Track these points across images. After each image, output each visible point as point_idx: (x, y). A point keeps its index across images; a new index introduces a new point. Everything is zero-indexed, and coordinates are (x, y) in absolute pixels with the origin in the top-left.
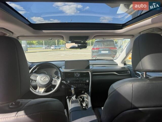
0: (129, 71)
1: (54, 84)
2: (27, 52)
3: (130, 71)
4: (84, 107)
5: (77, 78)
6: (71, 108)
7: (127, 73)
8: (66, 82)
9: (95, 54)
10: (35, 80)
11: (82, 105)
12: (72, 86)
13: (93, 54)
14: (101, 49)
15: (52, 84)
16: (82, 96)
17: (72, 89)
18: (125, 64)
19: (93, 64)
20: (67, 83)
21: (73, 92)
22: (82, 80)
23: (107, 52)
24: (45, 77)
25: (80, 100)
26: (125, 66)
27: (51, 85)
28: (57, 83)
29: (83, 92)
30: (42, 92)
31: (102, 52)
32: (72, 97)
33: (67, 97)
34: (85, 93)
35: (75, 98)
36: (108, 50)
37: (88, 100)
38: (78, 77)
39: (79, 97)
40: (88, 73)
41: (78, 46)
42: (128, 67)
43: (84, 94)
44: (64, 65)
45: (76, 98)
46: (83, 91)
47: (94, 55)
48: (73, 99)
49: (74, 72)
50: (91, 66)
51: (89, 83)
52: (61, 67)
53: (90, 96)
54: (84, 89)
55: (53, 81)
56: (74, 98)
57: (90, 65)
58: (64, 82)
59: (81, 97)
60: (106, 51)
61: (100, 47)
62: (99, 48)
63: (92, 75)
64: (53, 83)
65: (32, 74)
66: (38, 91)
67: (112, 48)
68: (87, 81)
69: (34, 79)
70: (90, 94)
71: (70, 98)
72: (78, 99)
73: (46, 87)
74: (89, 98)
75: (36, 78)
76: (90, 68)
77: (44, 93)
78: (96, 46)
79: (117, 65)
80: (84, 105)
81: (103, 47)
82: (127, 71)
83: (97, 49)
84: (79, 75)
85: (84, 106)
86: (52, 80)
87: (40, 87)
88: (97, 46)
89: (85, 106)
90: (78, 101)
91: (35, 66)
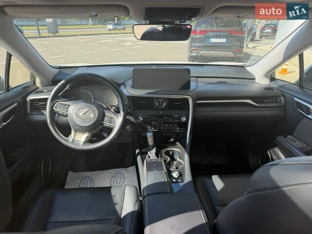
0: (282, 97)
1: (108, 126)
2: (57, 34)
3: (284, 97)
4: (174, 180)
5: (160, 111)
6: (146, 185)
7: (276, 102)
8: (136, 118)
9: (196, 44)
10: (65, 114)
11: (169, 173)
12: (149, 127)
13: (193, 44)
14: (211, 34)
15: (105, 125)
16: (169, 149)
17: (149, 135)
18: (273, 79)
19: (197, 77)
20: (138, 121)
21: (150, 141)
22: (172, 116)
23: (224, 40)
24: (87, 110)
25: (165, 161)
26: (273, 85)
27: (101, 126)
28: (114, 124)
29: (172, 140)
30: (82, 143)
31: (211, 41)
32: (148, 152)
33: (137, 151)
34: (177, 143)
35: (154, 155)
36: (226, 35)
37: (184, 161)
38: (163, 109)
39: (163, 151)
40: (187, 100)
41: (163, 29)
42: (281, 86)
43: (173, 144)
44: (130, 77)
45: (157, 154)
46: (173, 138)
47: (195, 47)
48: (149, 157)
49: (153, 98)
50: (194, 80)
51: (186, 123)
52: (123, 84)
53: (187, 153)
54: (174, 135)
55: (106, 119)
56: (152, 154)
57: (191, 78)
58: (132, 119)
59: (167, 153)
60: (221, 39)
61: (209, 28)
62: (206, 32)
63: (196, 106)
64: (106, 123)
65: (57, 100)
66: (73, 140)
67: (235, 32)
68: (184, 119)
69: (61, 113)
70: (188, 148)
71: (144, 154)
72: (161, 157)
73: (90, 132)
74: (186, 157)
75: (65, 110)
76: (192, 88)
77: (86, 144)
78: (201, 26)
79: (254, 79)
80: (175, 175)
81: (215, 29)
82: (276, 98)
83: (201, 32)
84: (165, 104)
85: (174, 178)
86: (104, 116)
87: (76, 131)
88: (203, 26)
89: (177, 177)
90: (161, 163)
91: (63, 82)
